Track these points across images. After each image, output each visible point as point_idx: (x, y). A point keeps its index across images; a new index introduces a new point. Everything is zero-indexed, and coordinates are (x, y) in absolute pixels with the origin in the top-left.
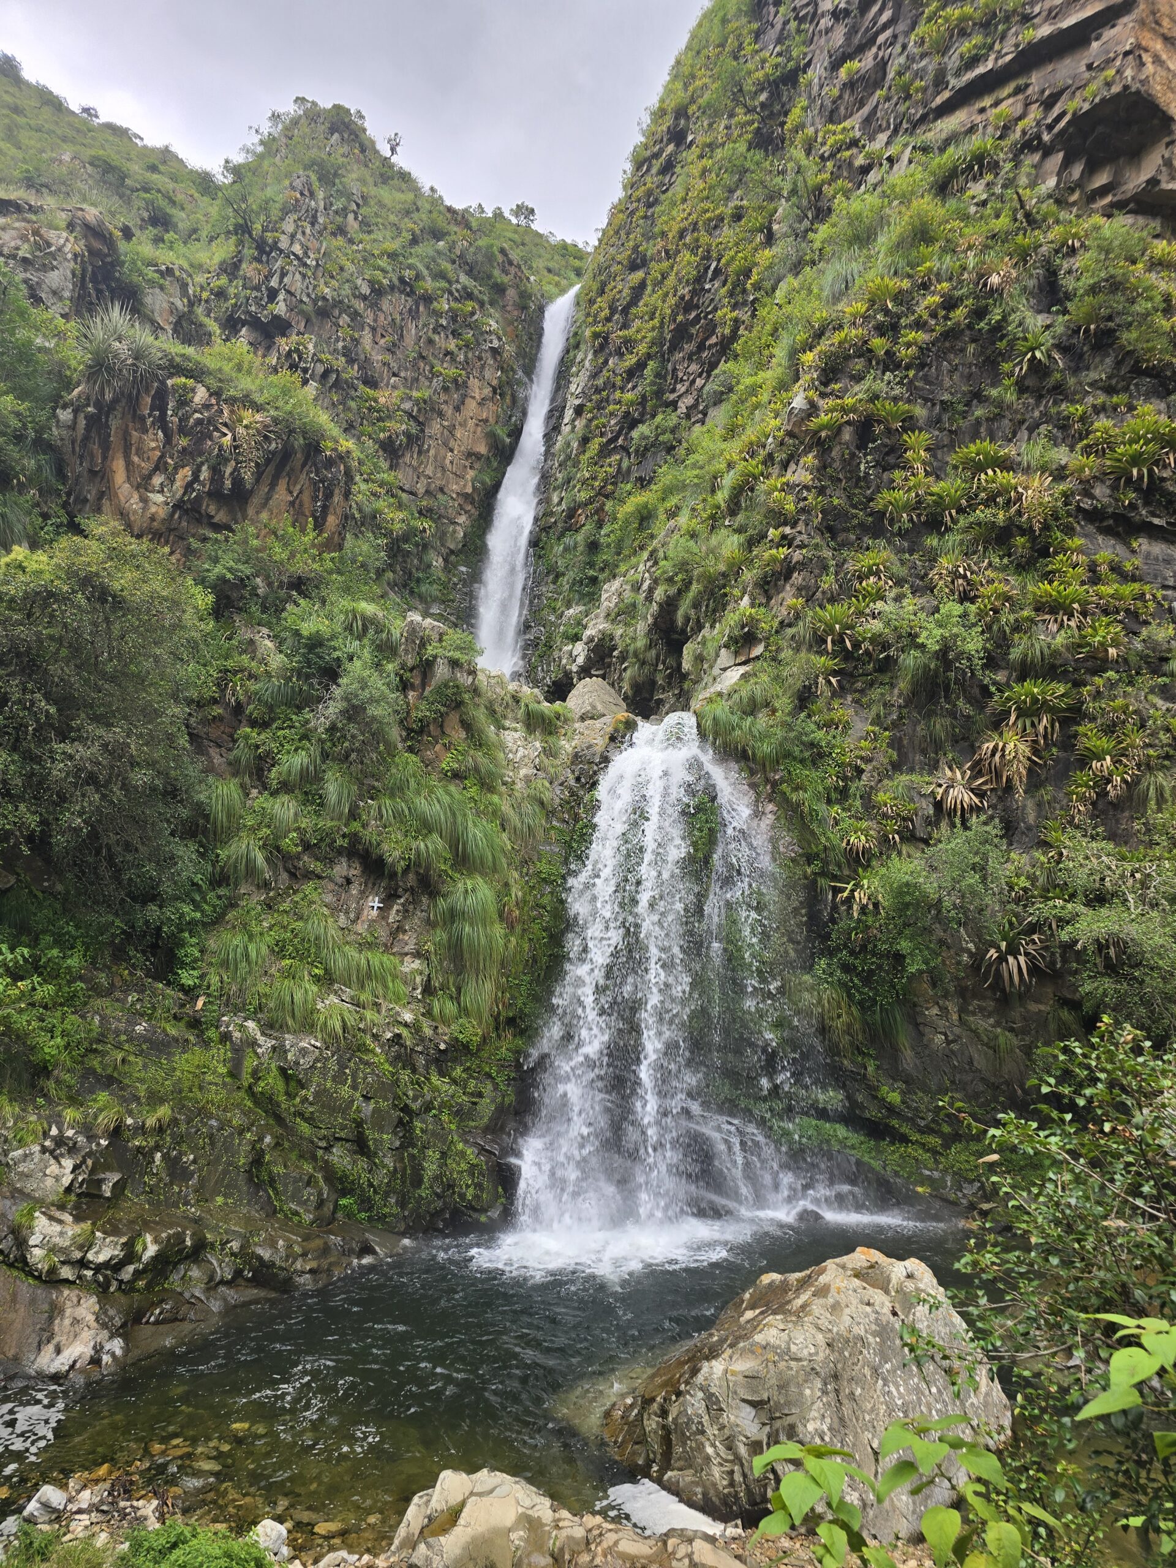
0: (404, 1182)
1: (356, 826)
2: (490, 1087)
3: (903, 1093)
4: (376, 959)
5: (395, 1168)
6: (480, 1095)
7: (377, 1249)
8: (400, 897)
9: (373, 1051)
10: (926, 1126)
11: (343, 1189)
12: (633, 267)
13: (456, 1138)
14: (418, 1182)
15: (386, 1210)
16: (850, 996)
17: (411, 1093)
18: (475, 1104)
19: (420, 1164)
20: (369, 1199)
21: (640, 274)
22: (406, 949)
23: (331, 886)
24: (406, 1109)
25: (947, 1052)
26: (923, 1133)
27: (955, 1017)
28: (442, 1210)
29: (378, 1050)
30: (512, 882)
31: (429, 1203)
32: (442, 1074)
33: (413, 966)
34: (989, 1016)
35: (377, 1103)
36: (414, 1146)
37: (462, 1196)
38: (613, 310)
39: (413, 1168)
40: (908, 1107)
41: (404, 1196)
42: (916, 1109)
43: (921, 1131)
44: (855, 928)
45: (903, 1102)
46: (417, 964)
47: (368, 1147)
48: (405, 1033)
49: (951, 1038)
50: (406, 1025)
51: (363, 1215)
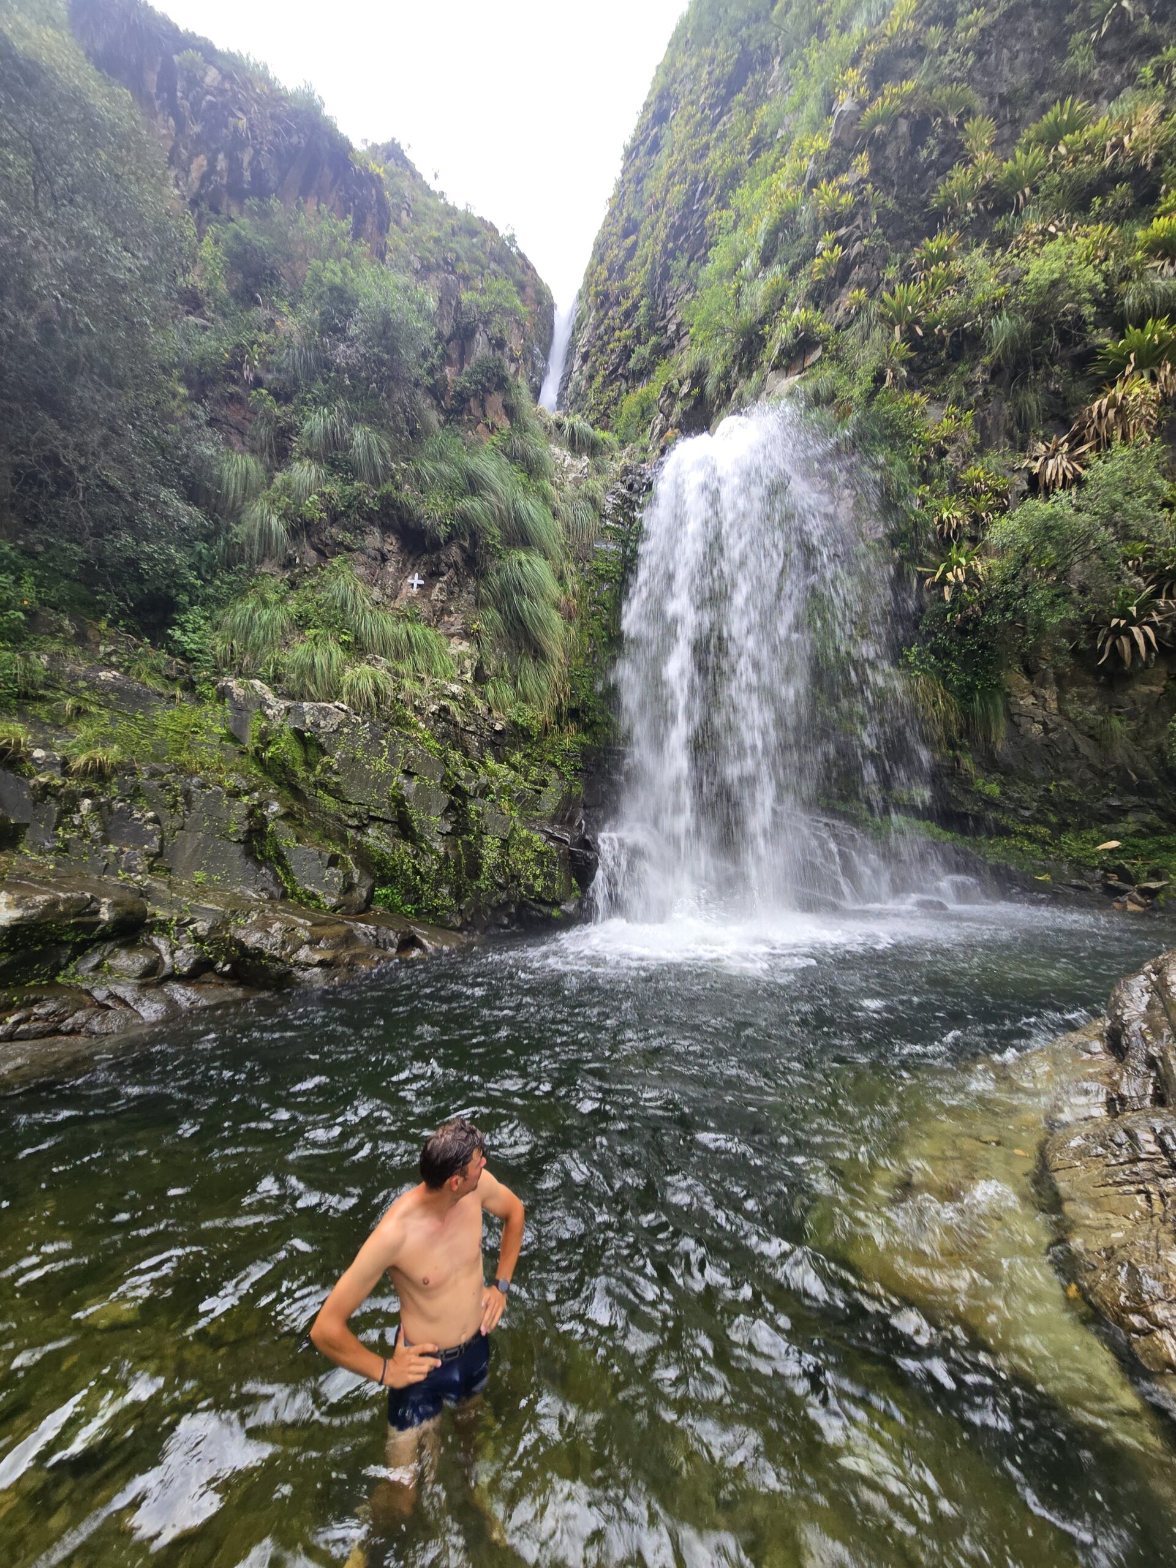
0: (459, 872)
1: (388, 487)
2: (555, 775)
3: (1002, 784)
4: (418, 631)
5: (446, 854)
6: (544, 784)
7: (425, 942)
8: (443, 574)
9: (415, 726)
10: (1032, 816)
11: (383, 877)
12: (626, 234)
13: (518, 824)
14: (475, 871)
15: (437, 902)
16: (947, 683)
17: (462, 773)
18: (538, 792)
19: (477, 852)
20: (415, 889)
21: (633, 238)
22: (452, 630)
23: (362, 558)
24: (458, 791)
25: (1046, 741)
26: (1028, 823)
27: (1054, 705)
28: (506, 904)
29: (422, 725)
30: (567, 573)
31: (491, 895)
32: (499, 760)
33: (461, 648)
34: (1090, 704)
35: (421, 779)
36: (469, 832)
37: (530, 888)
38: (611, 271)
39: (468, 857)
40: (1010, 798)
41: (459, 888)
42: (1020, 800)
43: (1026, 821)
44: (951, 610)
45: (1003, 793)
46: (465, 647)
47: (412, 829)
48: (453, 707)
49: (1051, 726)
50: (454, 697)
51: (409, 908)
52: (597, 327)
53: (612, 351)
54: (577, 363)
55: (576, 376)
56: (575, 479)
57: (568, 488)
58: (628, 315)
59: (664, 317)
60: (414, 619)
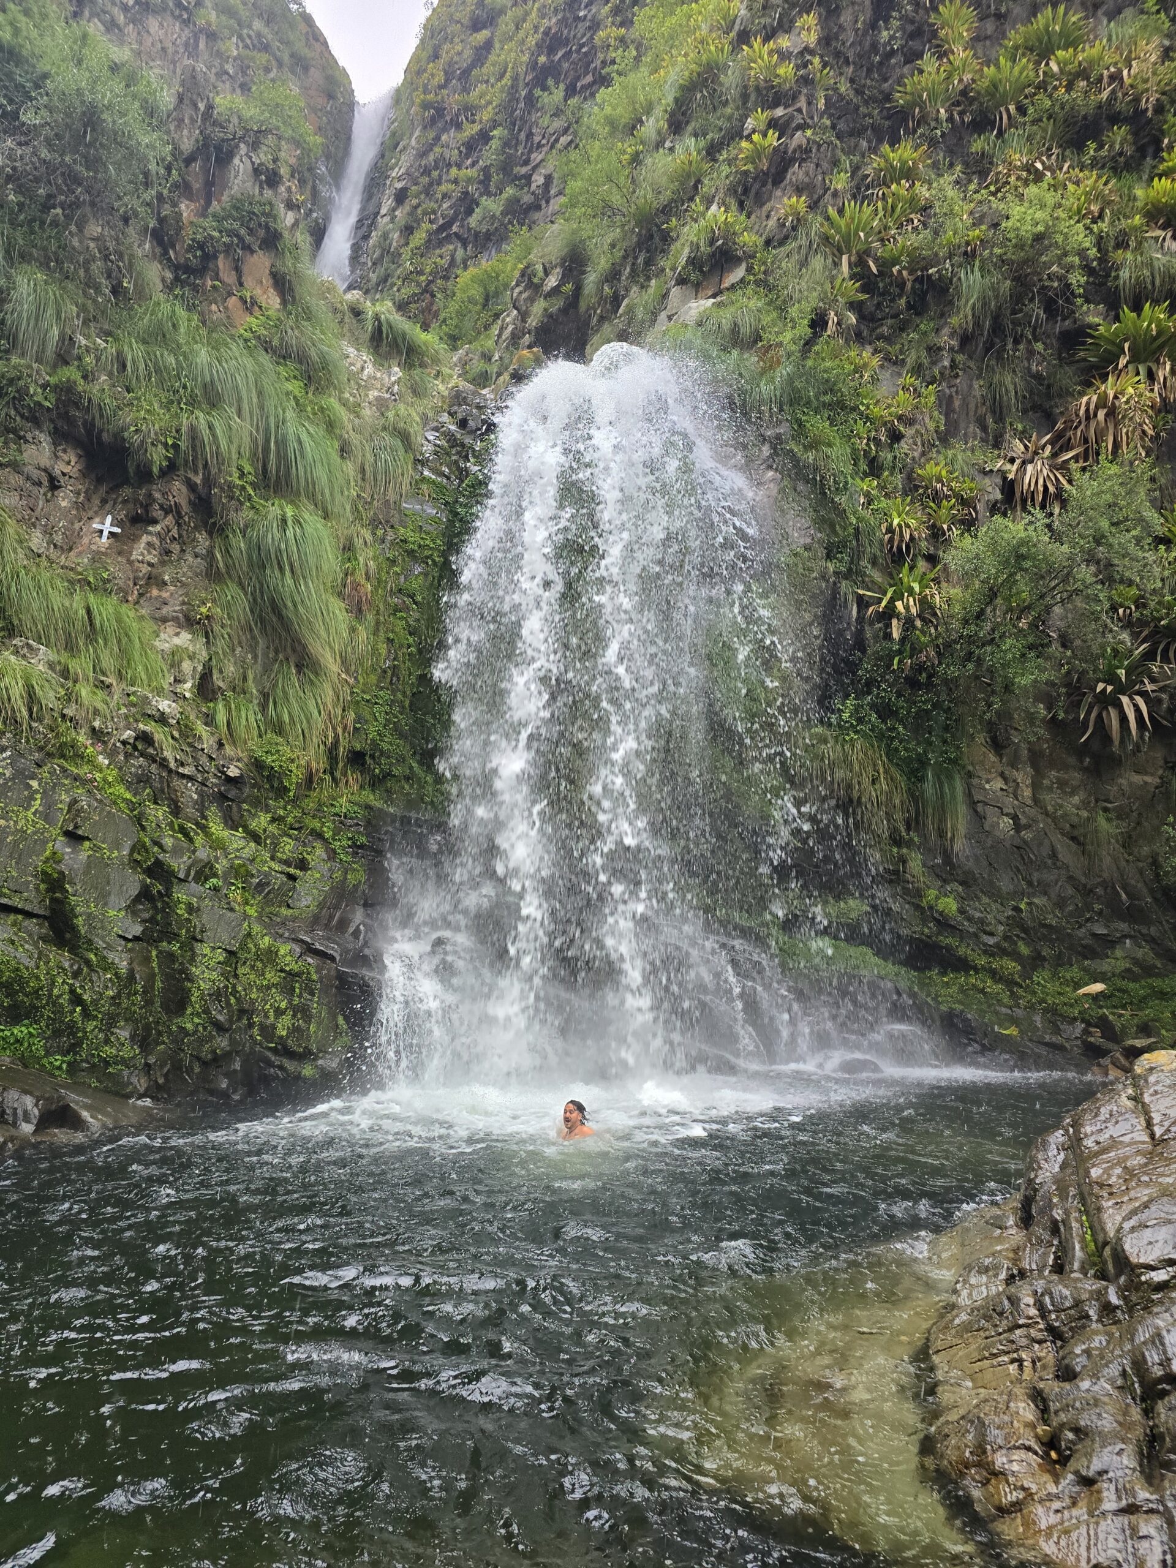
0: (149, 1003)
1: (70, 373)
2: (320, 852)
3: (960, 898)
4: (106, 609)
5: (131, 972)
6: (303, 865)
7: (85, 1114)
8: (155, 522)
9: (91, 761)
10: (997, 945)
11: (15, 1006)
12: (476, 25)
13: (256, 928)
14: (177, 1001)
15: (109, 1051)
16: (891, 753)
17: (168, 842)
18: (292, 878)
19: (184, 971)
20: (72, 1028)
21: (485, 34)
22: (165, 610)
23: (16, 480)
24: (159, 871)
25: (1017, 842)
26: (992, 955)
27: (1027, 793)
28: (228, 1056)
29: (103, 760)
30: (358, 542)
31: (201, 1041)
32: (232, 823)
33: (177, 641)
34: (1072, 794)
35: (96, 848)
36: (174, 937)
37: (268, 1031)
38: (449, 75)
39: (168, 978)
40: (970, 919)
41: (147, 1028)
42: (982, 921)
43: (988, 952)
44: (900, 652)
45: (961, 911)
46: (184, 639)
47: (74, 929)
48: (159, 734)
49: (1023, 821)
50: (162, 719)
51: (58, 1060)
52: (423, 154)
53: (445, 196)
54: (387, 204)
55: (383, 222)
56: (378, 399)
57: (367, 412)
58: (471, 147)
59: (526, 162)
60: (103, 587)
